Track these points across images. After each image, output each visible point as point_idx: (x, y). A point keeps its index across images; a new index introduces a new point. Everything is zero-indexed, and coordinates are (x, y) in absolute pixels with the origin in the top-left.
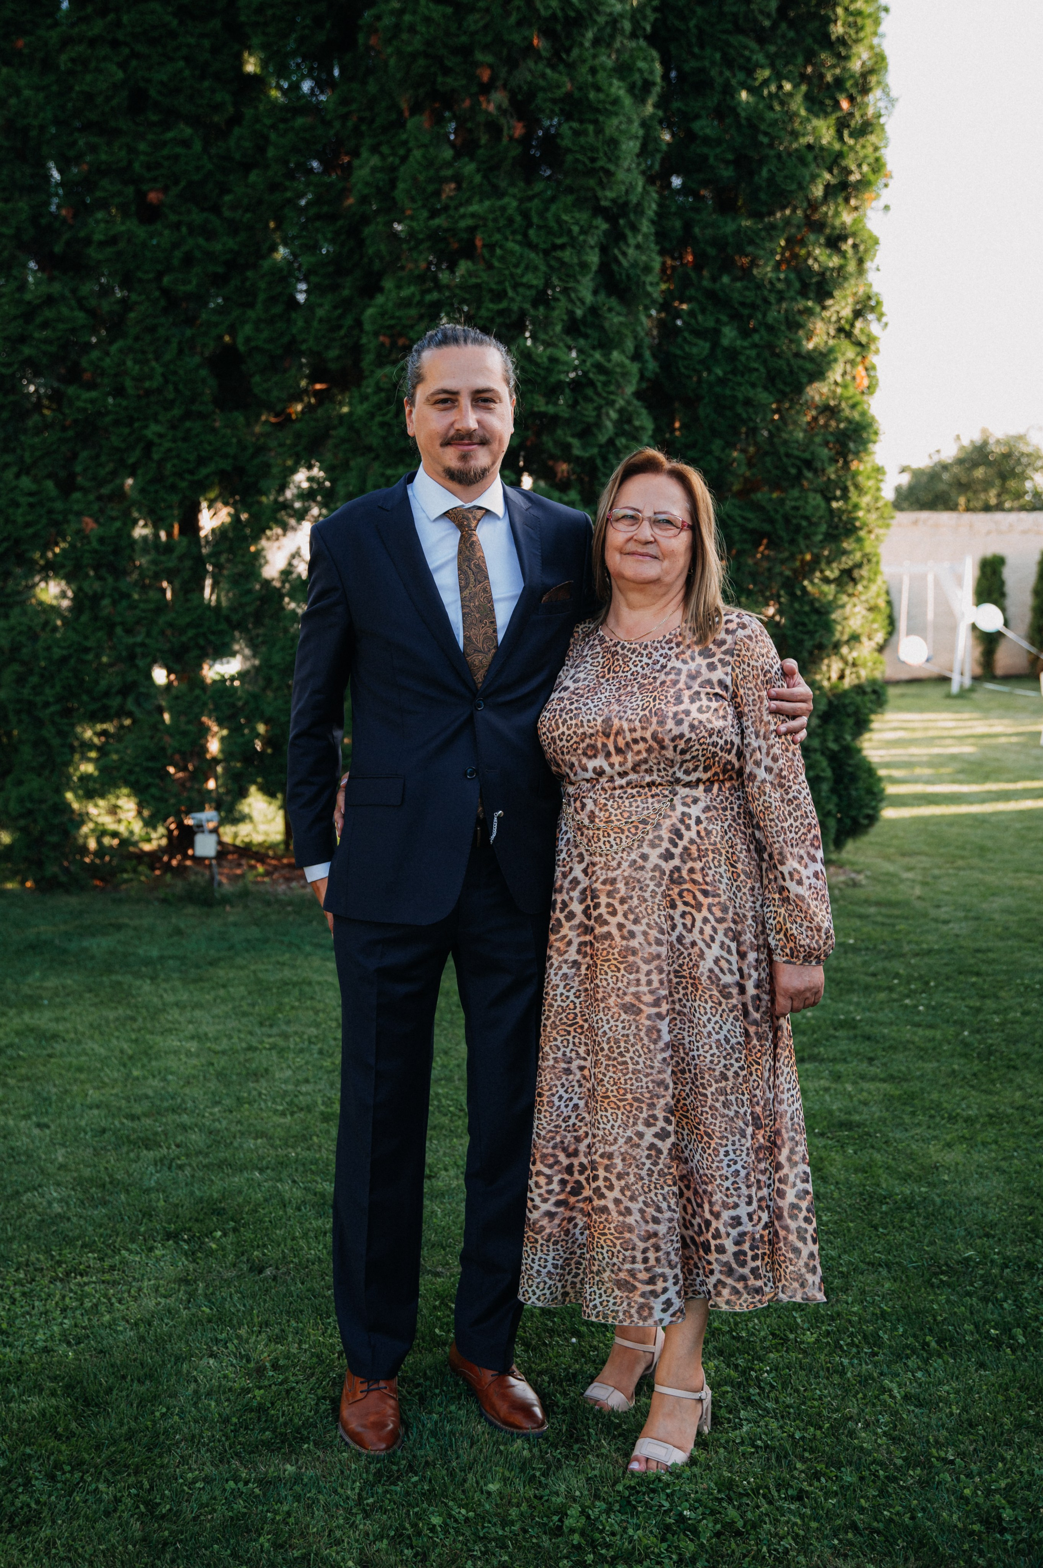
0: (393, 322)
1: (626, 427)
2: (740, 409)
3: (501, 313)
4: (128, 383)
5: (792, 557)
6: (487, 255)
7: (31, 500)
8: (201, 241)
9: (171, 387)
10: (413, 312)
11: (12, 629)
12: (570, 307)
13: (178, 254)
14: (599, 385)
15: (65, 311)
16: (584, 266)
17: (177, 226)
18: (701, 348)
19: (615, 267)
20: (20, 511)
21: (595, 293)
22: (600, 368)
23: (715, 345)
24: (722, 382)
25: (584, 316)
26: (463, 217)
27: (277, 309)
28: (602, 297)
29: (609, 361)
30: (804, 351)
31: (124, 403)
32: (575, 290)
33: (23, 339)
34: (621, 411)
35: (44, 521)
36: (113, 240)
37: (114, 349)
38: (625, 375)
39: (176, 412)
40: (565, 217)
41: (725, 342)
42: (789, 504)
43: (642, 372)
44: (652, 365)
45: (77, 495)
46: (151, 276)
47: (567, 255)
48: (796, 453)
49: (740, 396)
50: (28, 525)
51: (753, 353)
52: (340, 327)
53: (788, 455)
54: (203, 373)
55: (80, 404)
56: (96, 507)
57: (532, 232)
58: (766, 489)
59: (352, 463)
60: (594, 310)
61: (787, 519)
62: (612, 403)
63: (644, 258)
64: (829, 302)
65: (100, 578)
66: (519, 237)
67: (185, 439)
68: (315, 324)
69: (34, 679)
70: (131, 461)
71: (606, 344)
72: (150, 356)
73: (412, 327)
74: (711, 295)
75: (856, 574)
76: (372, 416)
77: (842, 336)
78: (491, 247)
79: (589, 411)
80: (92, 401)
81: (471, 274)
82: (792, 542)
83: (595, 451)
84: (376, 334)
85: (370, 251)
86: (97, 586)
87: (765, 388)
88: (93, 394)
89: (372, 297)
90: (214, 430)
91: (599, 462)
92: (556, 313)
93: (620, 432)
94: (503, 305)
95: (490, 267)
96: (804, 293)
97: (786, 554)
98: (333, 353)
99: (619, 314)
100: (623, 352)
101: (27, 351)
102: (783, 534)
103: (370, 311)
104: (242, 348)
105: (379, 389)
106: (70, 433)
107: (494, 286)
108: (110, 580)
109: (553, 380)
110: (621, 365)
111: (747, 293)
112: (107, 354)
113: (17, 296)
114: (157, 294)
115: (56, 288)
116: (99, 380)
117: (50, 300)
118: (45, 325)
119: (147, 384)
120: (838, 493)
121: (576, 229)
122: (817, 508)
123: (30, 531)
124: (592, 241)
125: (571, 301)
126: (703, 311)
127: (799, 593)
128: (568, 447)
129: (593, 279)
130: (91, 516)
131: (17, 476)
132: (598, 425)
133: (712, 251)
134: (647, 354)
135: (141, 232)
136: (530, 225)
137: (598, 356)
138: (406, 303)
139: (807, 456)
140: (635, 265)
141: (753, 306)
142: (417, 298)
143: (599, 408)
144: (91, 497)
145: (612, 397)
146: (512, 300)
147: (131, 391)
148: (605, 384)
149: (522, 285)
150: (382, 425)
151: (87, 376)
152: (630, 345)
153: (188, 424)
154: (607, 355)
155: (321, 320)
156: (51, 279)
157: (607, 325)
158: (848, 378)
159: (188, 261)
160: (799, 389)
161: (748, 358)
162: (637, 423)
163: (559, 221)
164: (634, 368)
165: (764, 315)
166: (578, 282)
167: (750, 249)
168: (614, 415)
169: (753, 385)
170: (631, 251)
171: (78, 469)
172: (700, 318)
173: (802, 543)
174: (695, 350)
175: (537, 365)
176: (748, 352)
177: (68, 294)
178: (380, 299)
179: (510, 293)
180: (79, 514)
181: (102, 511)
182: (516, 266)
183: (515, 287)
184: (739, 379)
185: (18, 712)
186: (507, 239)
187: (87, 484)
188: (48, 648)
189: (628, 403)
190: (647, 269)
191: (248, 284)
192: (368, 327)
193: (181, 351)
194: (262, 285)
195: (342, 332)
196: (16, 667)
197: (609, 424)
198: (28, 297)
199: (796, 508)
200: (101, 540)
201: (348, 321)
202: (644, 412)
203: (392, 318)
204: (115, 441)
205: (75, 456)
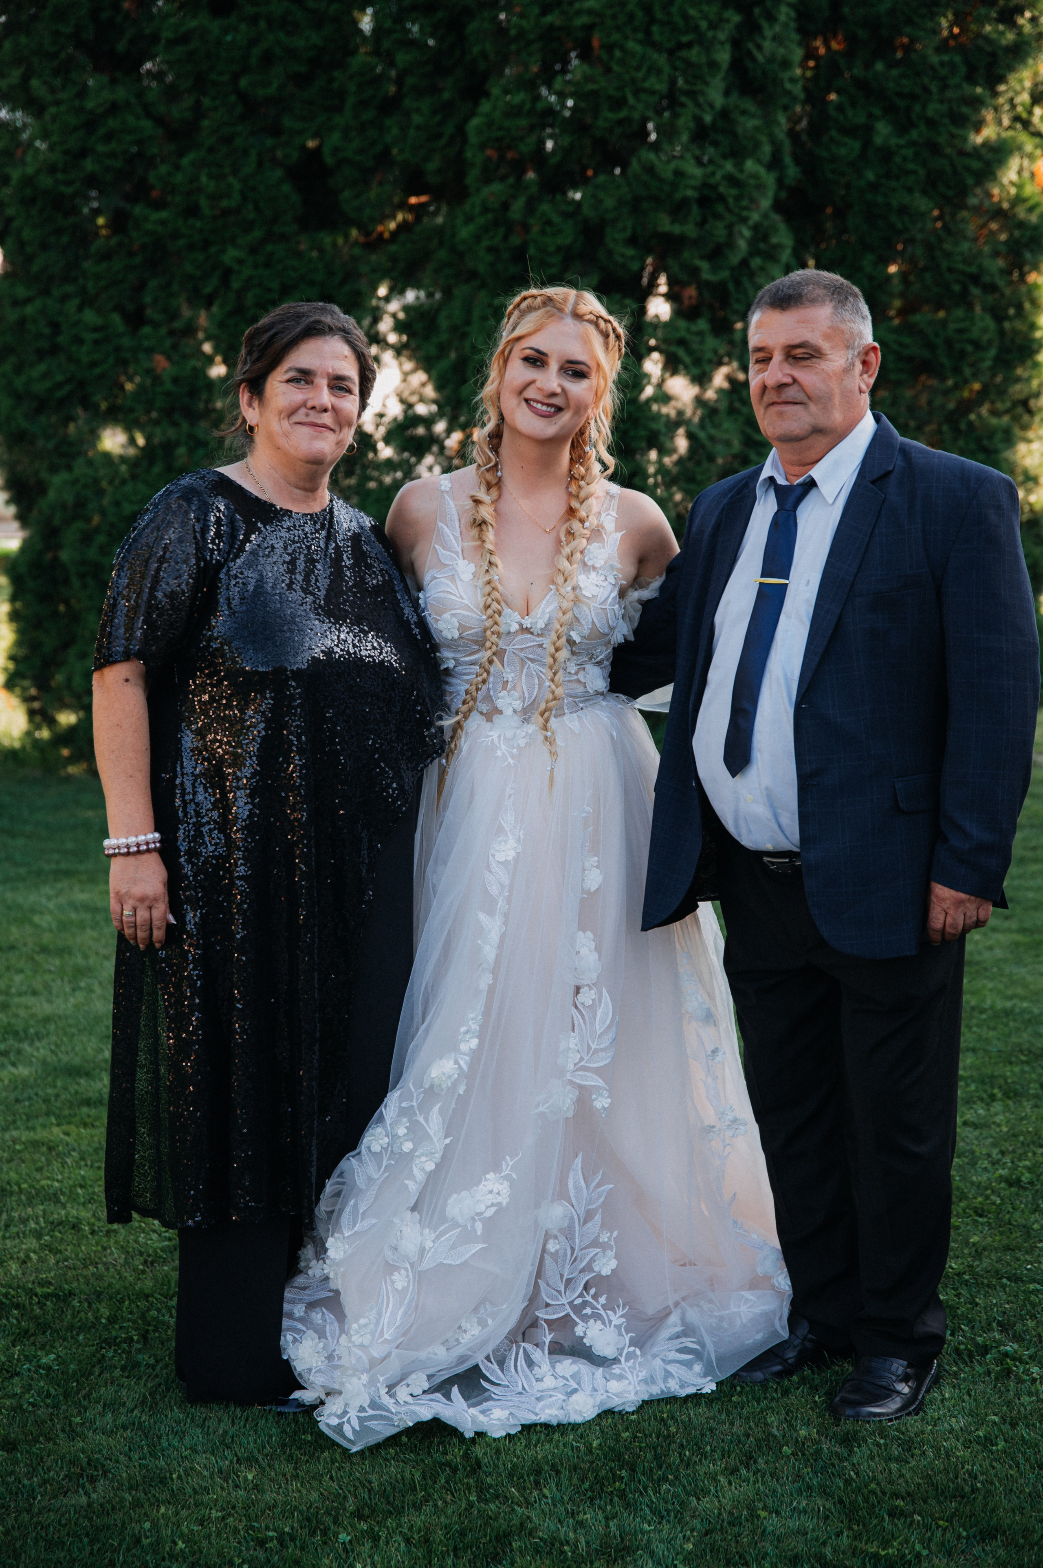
0: (499, 134)
1: (762, 246)
2: (894, 219)
3: (620, 122)
4: (203, 202)
5: (956, 387)
6: (605, 57)
7: (96, 336)
8: (281, 35)
9: (250, 206)
10: (523, 122)
11: (75, 481)
12: (697, 111)
13: (256, 52)
14: (731, 200)
15: (131, 120)
16: (713, 65)
17: (254, 20)
18: (850, 148)
19: (749, 64)
20: (84, 349)
21: (727, 93)
22: (732, 180)
23: (867, 144)
24: (874, 187)
25: (714, 122)
26: (578, 13)
27: (368, 115)
28: (734, 98)
29: (742, 171)
30: (968, 148)
31: (198, 224)
32: (703, 93)
33: (83, 153)
34: (756, 228)
35: (111, 360)
36: (184, 39)
37: (185, 161)
38: (760, 187)
39: (257, 234)
40: (692, 12)
41: (878, 141)
42: (952, 326)
43: (780, 182)
44: (792, 171)
45: (147, 330)
46: (226, 78)
47: (694, 54)
48: (960, 266)
49: (894, 203)
50: (94, 364)
51: (909, 152)
52: (439, 136)
53: (950, 270)
54: (286, 188)
55: (149, 226)
56: (168, 343)
57: (655, 29)
58: (926, 308)
59: (456, 292)
60: (724, 114)
61: (949, 343)
62: (744, 220)
63: (782, 50)
64: (1002, 88)
65: (175, 424)
66: (640, 36)
67: (267, 265)
68: (412, 132)
69: (101, 539)
70: (208, 290)
71: (737, 153)
72: (227, 170)
73: (522, 139)
74: (862, 85)
75: (1032, 403)
76: (478, 239)
77: (1019, 126)
78: (609, 48)
79: (719, 230)
80: (163, 223)
81: (588, 79)
82: (957, 370)
83: (725, 274)
84: (482, 147)
85: (476, 50)
86: (172, 433)
87: (924, 192)
88: (164, 214)
89: (476, 103)
90: (299, 255)
91: (731, 287)
92: (681, 122)
93: (754, 251)
94: (622, 114)
95: (608, 70)
96: (971, 79)
97: (950, 383)
98: (432, 166)
99: (753, 116)
100: (759, 161)
101: (89, 165)
102: (945, 360)
103: (475, 122)
104: (329, 160)
105: (485, 210)
106: (138, 260)
107: (612, 92)
108: (185, 426)
109: (678, 196)
110: (756, 176)
111: (905, 82)
112: (178, 167)
113: (77, 103)
114: (233, 98)
115: (121, 93)
116: (169, 198)
117: (114, 108)
118: (109, 137)
119: (225, 203)
120: (1012, 311)
121: (704, 25)
122: (985, 330)
123: (97, 371)
124: (722, 36)
125: (698, 105)
126: (853, 105)
127: (963, 426)
128: (695, 272)
129: (724, 79)
130: (164, 353)
131: (80, 309)
132: (730, 244)
133: (862, 34)
134: (788, 160)
135: (215, 27)
136: (652, 20)
137: (729, 166)
138: (514, 112)
139: (973, 269)
140: (771, 60)
141: (913, 97)
142: (528, 106)
143: (730, 227)
144: (163, 331)
145: (745, 213)
146: (633, 108)
147: (207, 211)
148: (738, 198)
149: (644, 90)
150: (490, 249)
151: (155, 194)
152: (767, 149)
153: (269, 248)
154: (739, 165)
155: (418, 128)
156: (113, 81)
157: (740, 130)
158: (1026, 174)
159: (268, 59)
160: (963, 192)
161: (905, 159)
162: (774, 240)
163: (685, 17)
164: (770, 179)
165: (924, 107)
166: (707, 84)
167: (908, 30)
168: (747, 233)
169: (910, 190)
170: (767, 45)
171: (148, 299)
172: (850, 113)
173: (967, 371)
174: (843, 151)
175: (661, 180)
176: (904, 151)
177: (133, 100)
178: (485, 107)
179: (631, 100)
180: (150, 351)
181: (175, 347)
182: (638, 68)
183: (637, 92)
184: (893, 184)
185: (82, 576)
186: (626, 38)
187: (157, 317)
188: (117, 504)
189: (765, 216)
190: (786, 64)
191: (336, 85)
192: (473, 139)
193: (260, 164)
194: (352, 87)
195: (443, 141)
196: (80, 525)
197: (742, 244)
198: (90, 105)
199: (960, 331)
200: (176, 380)
201: (449, 129)
202: (782, 227)
203: (500, 128)
204: (189, 268)
205: (141, 286)
